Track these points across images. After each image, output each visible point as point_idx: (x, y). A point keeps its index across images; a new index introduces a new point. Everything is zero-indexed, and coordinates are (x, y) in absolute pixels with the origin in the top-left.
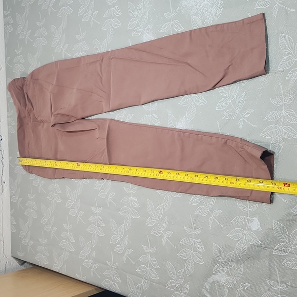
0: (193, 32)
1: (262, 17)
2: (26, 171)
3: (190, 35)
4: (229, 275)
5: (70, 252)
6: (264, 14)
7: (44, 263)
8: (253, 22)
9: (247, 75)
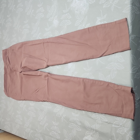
0: (89, 29)
1: (126, 20)
2: (6, 95)
3: (89, 30)
4: (92, 137)
5: (20, 125)
6: (126, 18)
7: (8, 130)
8: (121, 23)
9: (120, 50)
